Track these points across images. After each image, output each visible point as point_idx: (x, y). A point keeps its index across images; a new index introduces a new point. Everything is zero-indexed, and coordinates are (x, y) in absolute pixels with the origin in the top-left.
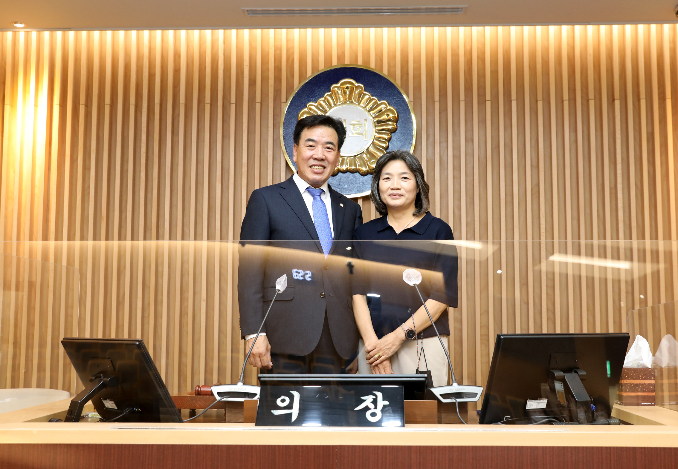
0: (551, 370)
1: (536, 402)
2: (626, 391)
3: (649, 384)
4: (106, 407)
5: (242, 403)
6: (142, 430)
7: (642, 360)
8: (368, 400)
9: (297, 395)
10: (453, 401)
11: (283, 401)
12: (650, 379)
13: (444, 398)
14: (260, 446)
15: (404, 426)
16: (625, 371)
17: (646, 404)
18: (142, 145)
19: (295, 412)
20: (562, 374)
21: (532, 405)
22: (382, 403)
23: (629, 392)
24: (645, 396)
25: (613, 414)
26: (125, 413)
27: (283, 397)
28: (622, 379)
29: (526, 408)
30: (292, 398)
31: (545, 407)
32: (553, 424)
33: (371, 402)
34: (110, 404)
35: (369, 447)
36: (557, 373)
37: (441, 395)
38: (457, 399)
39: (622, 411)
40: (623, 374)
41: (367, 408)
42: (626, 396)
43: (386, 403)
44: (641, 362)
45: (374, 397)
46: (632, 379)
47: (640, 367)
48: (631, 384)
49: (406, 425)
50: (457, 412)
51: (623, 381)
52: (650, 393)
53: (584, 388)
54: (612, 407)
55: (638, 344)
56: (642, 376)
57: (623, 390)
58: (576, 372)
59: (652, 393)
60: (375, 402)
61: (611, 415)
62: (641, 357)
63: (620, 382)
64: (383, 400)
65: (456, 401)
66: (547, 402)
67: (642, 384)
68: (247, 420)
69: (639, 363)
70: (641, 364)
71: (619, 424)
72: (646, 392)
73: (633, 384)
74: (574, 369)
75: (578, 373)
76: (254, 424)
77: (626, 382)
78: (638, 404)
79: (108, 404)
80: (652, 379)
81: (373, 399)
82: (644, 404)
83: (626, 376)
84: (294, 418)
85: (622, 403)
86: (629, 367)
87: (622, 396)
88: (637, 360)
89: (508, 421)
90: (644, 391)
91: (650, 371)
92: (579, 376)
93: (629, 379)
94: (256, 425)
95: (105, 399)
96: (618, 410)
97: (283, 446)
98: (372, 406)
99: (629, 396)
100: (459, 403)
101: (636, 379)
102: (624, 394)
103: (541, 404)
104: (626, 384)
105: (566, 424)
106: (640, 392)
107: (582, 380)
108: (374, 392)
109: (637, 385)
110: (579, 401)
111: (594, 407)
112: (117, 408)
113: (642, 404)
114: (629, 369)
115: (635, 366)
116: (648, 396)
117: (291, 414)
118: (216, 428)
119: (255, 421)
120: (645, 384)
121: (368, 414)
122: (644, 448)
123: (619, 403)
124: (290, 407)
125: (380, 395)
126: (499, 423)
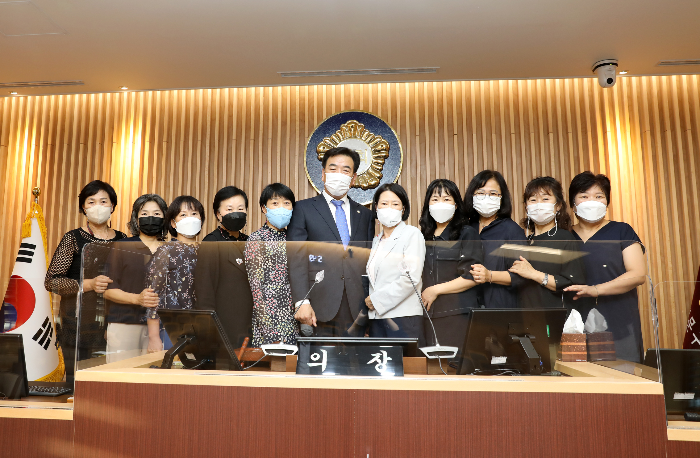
0: (510, 336)
1: (498, 359)
2: (565, 351)
3: (582, 346)
4: (188, 358)
5: (285, 357)
6: (215, 375)
7: (576, 327)
8: (377, 356)
9: (325, 353)
10: (437, 357)
11: (315, 356)
12: (583, 342)
13: (430, 355)
14: (299, 389)
15: (403, 376)
16: (563, 336)
17: (580, 360)
18: (206, 169)
19: (324, 364)
20: (517, 338)
21: (496, 361)
22: (386, 359)
23: (567, 351)
24: (579, 354)
25: (555, 368)
26: (202, 363)
27: (315, 354)
28: (561, 342)
29: (491, 363)
30: (321, 354)
31: (505, 363)
32: (512, 376)
33: (379, 358)
34: (191, 356)
35: (378, 391)
36: (514, 337)
37: (428, 353)
38: (439, 356)
39: (563, 366)
40: (563, 338)
41: (376, 363)
42: (565, 354)
43: (390, 359)
44: (576, 329)
45: (381, 355)
46: (569, 342)
47: (575, 333)
48: (568, 346)
49: (404, 375)
50: (440, 366)
51: (562, 343)
52: (583, 352)
53: (534, 349)
54: (555, 363)
55: (573, 316)
56: (577, 340)
57: (562, 350)
58: (528, 337)
59: (584, 352)
60: (381, 358)
61: (554, 369)
62: (576, 325)
63: (560, 344)
64: (387, 357)
65: (439, 357)
66: (507, 359)
67: (577, 346)
68: (289, 370)
69: (574, 330)
70: (576, 331)
71: (561, 376)
72: (580, 351)
73: (570, 346)
74: (527, 335)
75: (529, 338)
76: (295, 373)
77: (565, 344)
78: (575, 361)
79: (190, 356)
80: (584, 342)
81: (380, 356)
82: (578, 360)
83: (564, 339)
84: (323, 369)
85: (562, 359)
86: (566, 333)
87: (562, 354)
88: (573, 327)
89: (478, 372)
90: (578, 351)
91: (583, 336)
92: (530, 340)
93: (567, 342)
94: (296, 374)
95: (188, 353)
96: (559, 365)
97: (316, 389)
98: (379, 361)
99: (567, 355)
100: (441, 359)
101: (572, 342)
102: (563, 353)
103: (502, 360)
104: (565, 345)
105: (521, 375)
106: (575, 351)
107: (532, 342)
108: (380, 351)
109: (574, 346)
110: (530, 359)
111: (541, 362)
112: (195, 359)
113: (577, 360)
114: (567, 335)
115: (571, 332)
116: (581, 355)
117: (321, 366)
118: (268, 375)
119: (296, 370)
120: (578, 345)
121: (377, 367)
122: (581, 394)
123: (559, 359)
124: (320, 361)
125: (385, 353)
126: (471, 374)
